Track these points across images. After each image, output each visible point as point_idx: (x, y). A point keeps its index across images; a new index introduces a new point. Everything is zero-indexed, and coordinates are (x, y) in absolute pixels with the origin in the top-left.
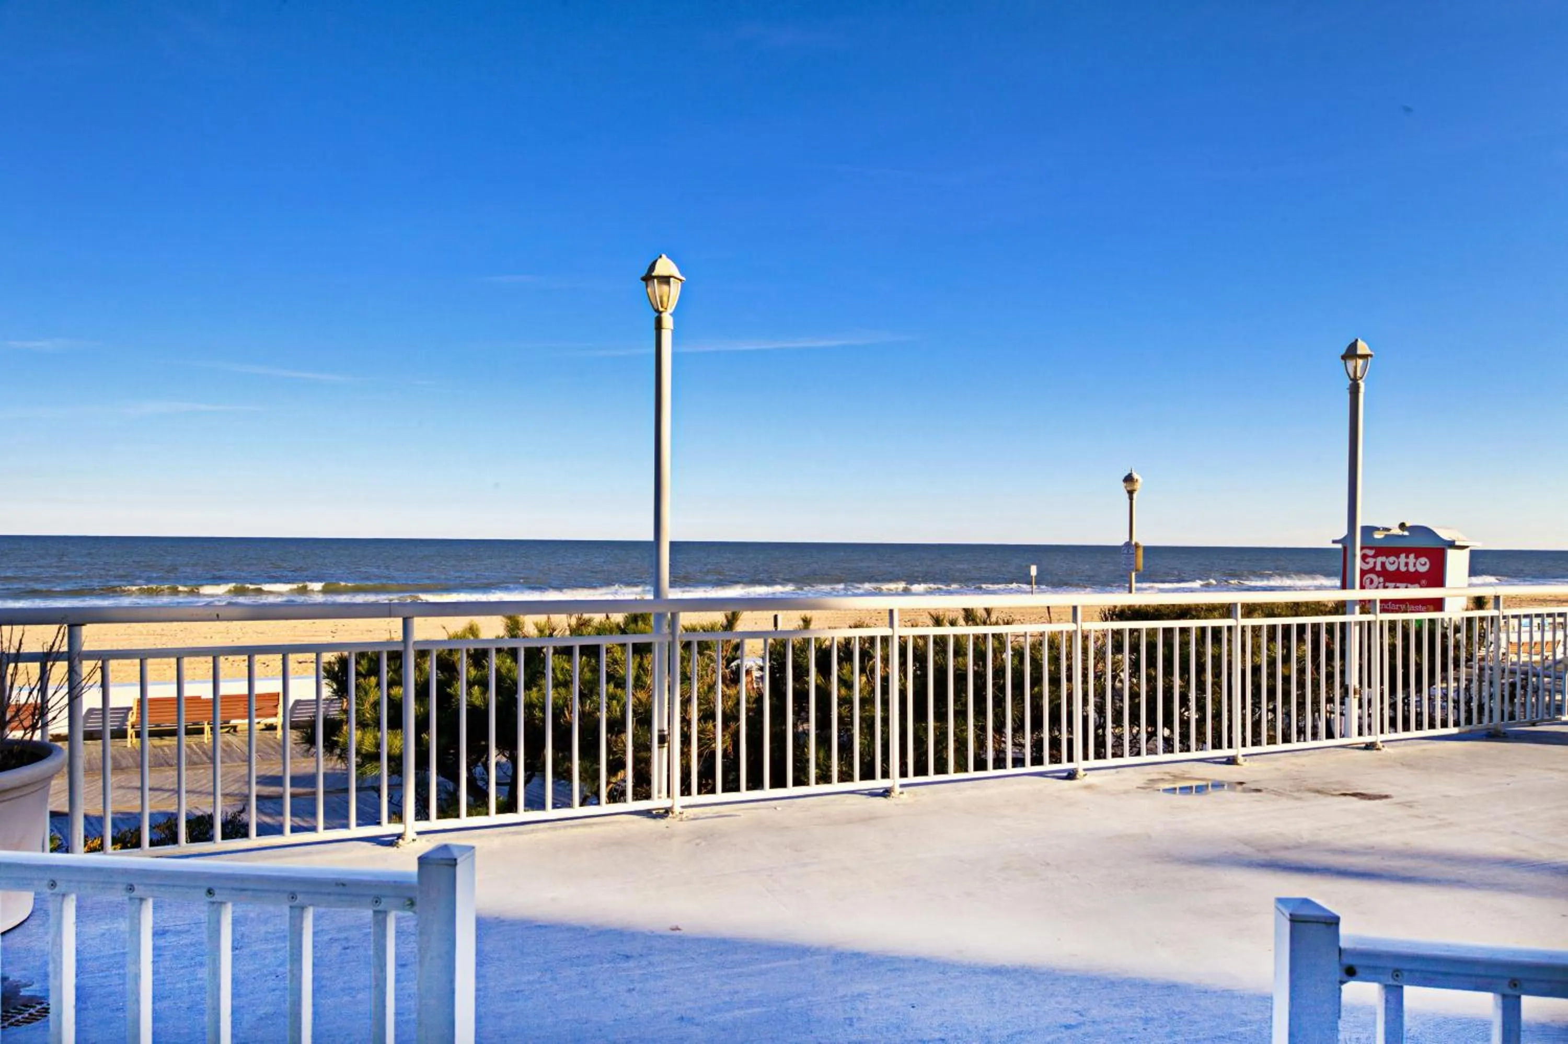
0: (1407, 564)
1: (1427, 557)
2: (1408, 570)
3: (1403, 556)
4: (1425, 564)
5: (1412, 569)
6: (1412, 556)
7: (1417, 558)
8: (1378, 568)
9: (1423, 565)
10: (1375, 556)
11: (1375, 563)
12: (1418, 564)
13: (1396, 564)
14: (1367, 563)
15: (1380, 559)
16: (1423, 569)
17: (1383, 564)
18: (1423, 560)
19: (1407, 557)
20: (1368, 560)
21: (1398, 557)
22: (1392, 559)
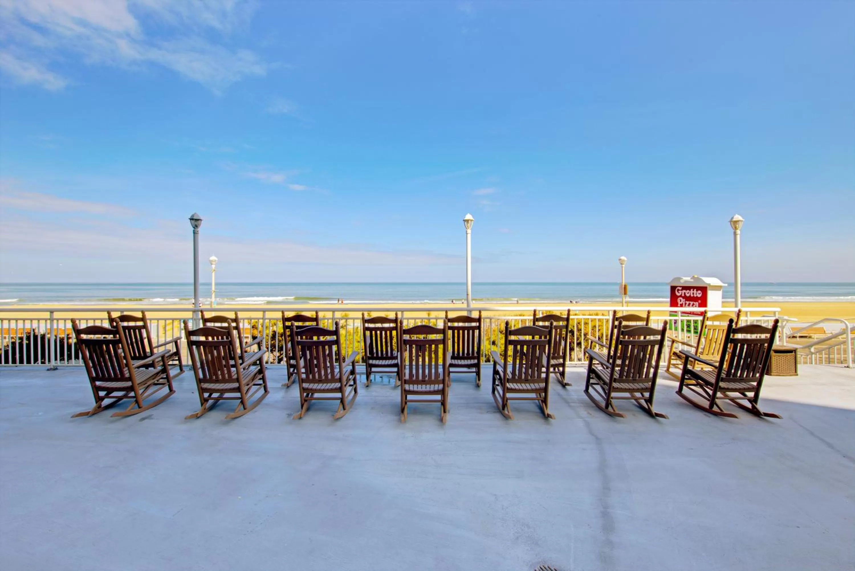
0: (693, 294)
1: (701, 291)
2: (694, 296)
3: (692, 290)
4: (700, 294)
5: (695, 296)
6: (695, 290)
7: (697, 291)
8: (683, 295)
9: (699, 294)
10: (682, 290)
11: (682, 293)
12: (697, 294)
13: (690, 293)
14: (679, 293)
15: (684, 291)
16: (699, 296)
17: (685, 293)
18: (699, 292)
19: (693, 291)
20: (680, 291)
21: (690, 291)
22: (688, 291)
